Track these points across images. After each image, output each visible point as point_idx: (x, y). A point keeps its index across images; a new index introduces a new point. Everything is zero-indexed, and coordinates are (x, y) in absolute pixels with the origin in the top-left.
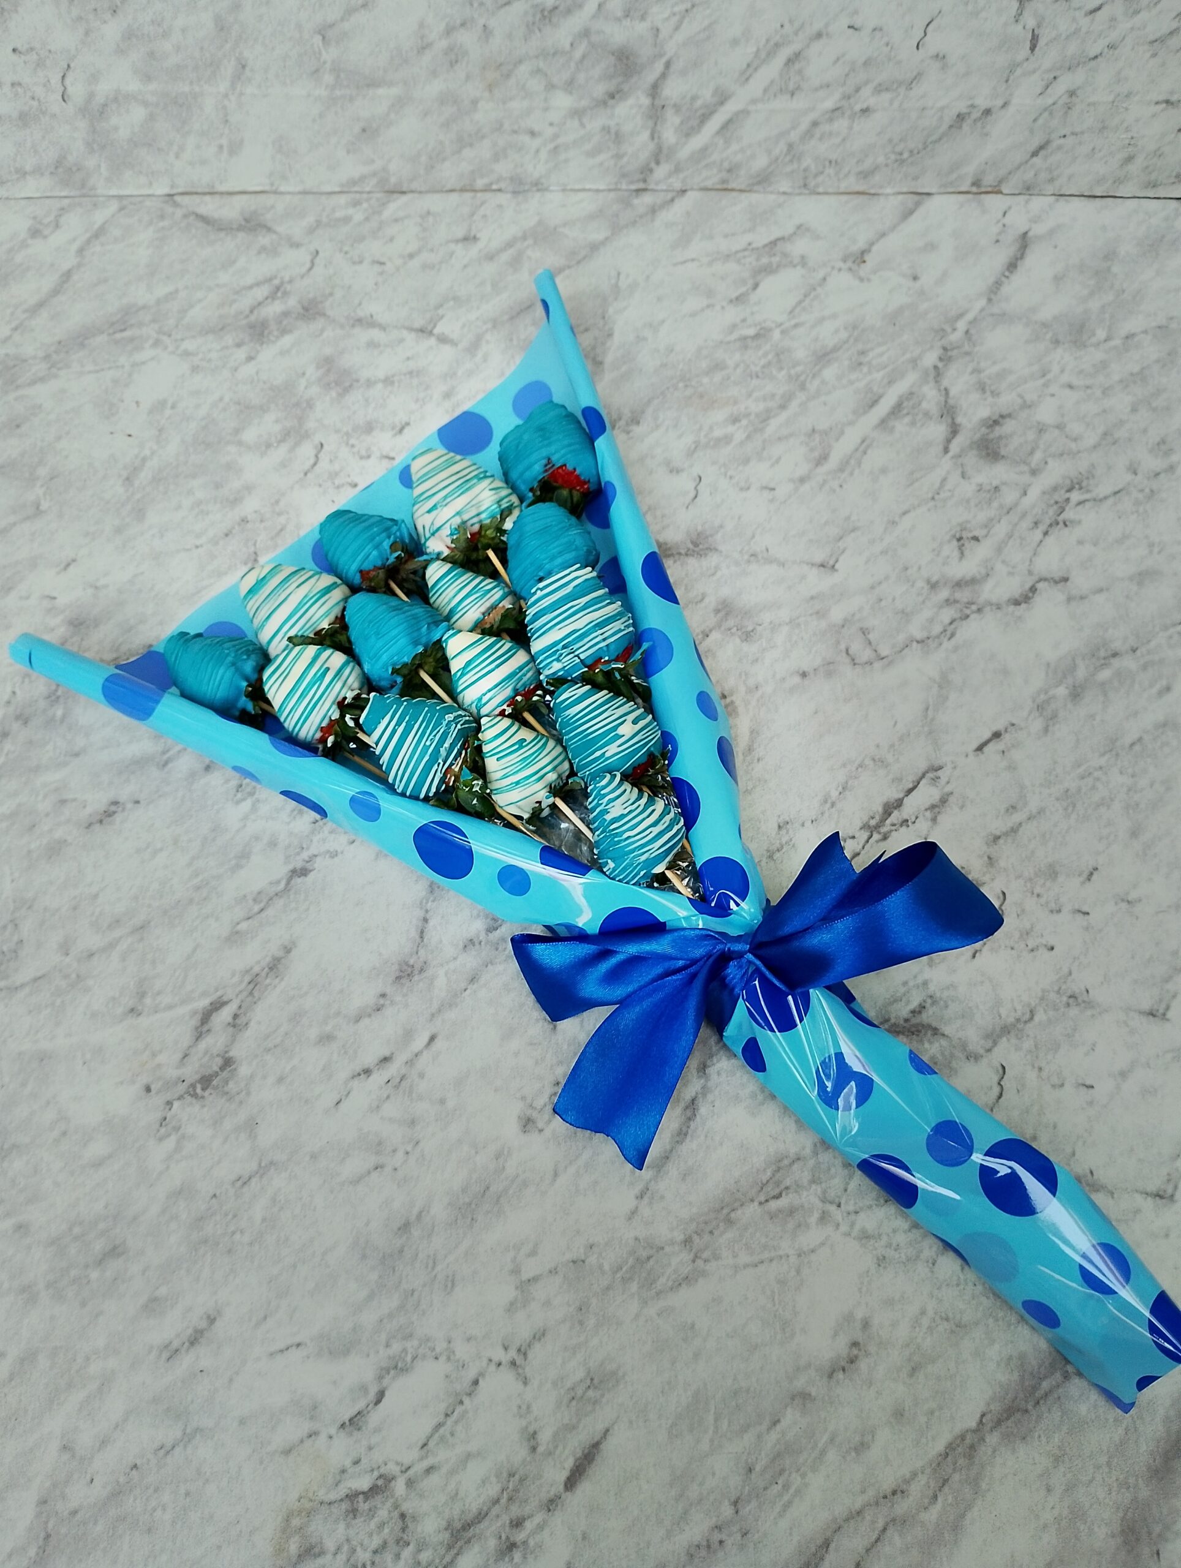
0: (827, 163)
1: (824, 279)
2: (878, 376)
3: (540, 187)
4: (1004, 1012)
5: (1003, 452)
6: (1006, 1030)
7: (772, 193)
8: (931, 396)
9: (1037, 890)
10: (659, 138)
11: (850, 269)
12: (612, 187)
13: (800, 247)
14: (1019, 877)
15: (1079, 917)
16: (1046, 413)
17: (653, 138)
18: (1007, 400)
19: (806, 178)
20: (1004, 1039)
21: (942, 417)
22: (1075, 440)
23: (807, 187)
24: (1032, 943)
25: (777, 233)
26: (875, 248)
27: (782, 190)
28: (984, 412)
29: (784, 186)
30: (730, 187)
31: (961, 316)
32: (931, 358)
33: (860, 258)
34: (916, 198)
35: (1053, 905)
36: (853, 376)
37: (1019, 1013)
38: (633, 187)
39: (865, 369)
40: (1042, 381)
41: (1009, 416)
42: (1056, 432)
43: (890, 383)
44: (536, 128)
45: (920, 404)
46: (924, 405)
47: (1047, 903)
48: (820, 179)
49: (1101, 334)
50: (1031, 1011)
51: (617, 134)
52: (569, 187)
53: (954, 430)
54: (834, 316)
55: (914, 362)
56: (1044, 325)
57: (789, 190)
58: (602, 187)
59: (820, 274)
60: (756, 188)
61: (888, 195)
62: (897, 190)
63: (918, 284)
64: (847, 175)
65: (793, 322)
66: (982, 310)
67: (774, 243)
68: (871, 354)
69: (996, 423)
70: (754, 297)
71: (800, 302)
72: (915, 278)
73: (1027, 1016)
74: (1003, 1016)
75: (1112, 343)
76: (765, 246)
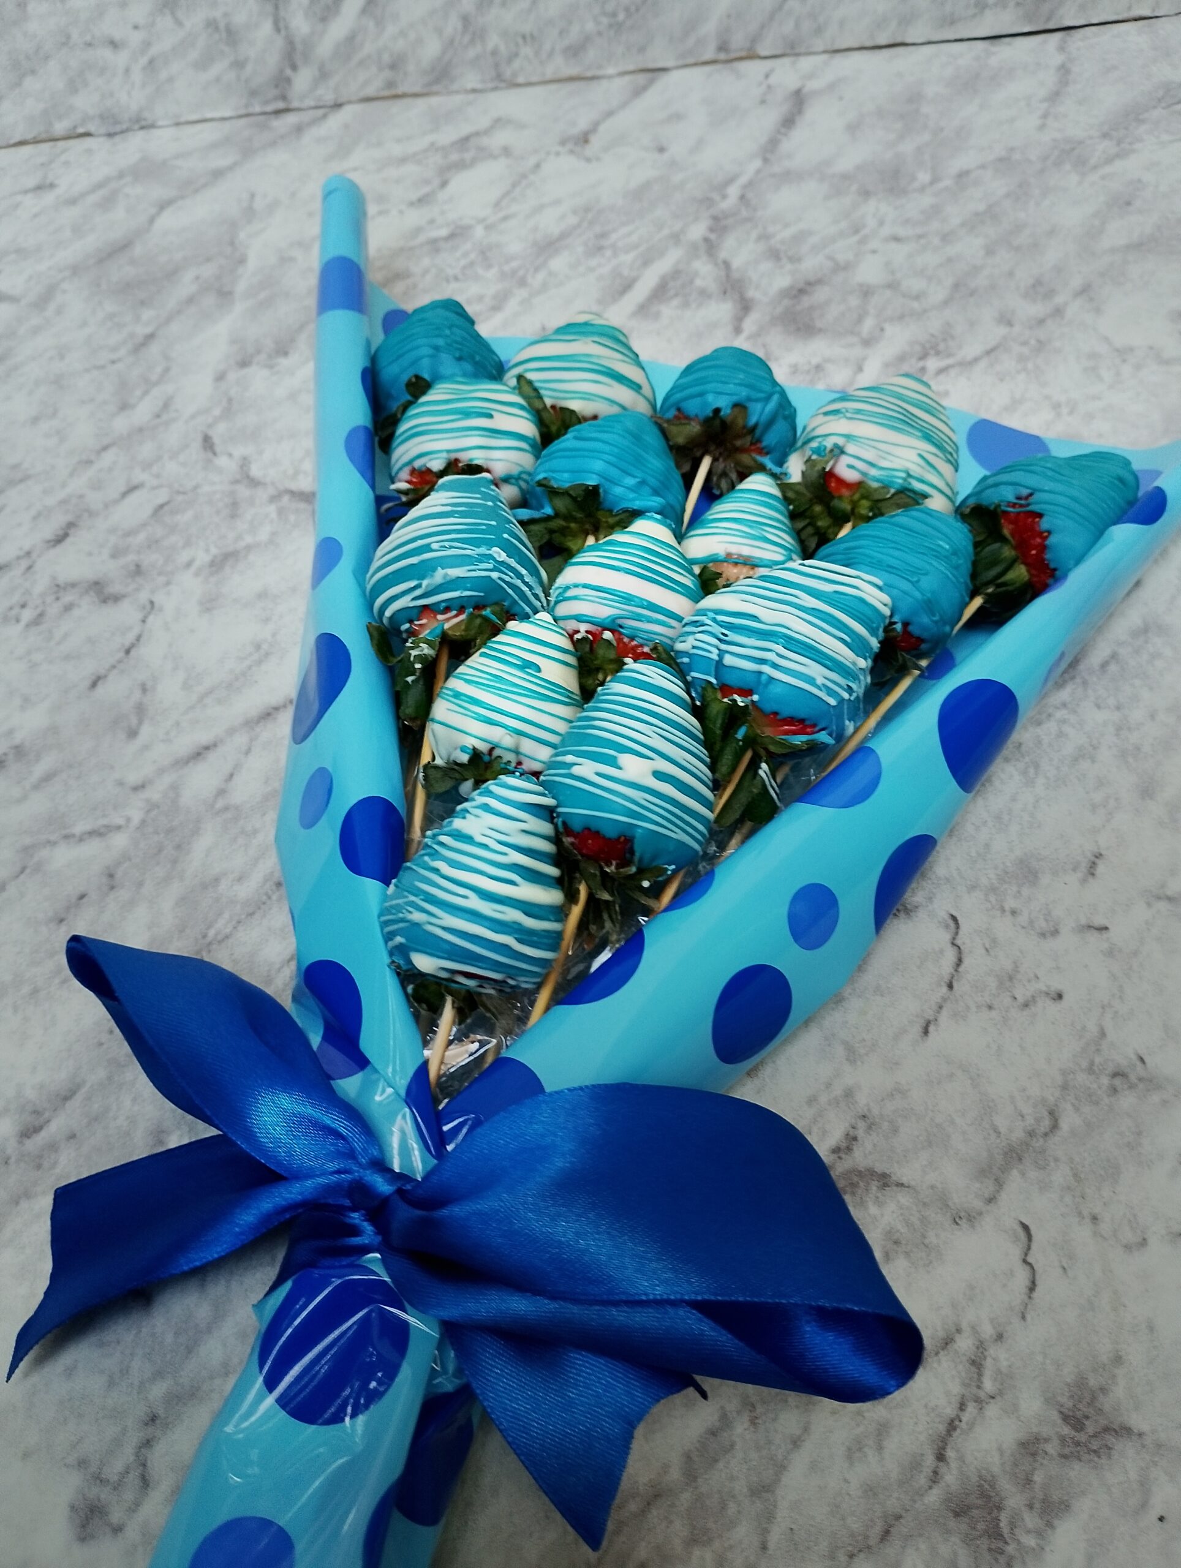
0: (520, 41)
1: (538, 166)
2: (627, 258)
3: (143, 123)
4: (1002, 1123)
5: (819, 324)
6: (1014, 1155)
7: (457, 92)
8: (705, 272)
9: (1010, 903)
10: (287, 28)
11: (572, 152)
12: (243, 111)
13: (500, 138)
14: (973, 888)
15: (1093, 937)
16: (869, 271)
17: (278, 30)
18: (811, 265)
19: (497, 65)
20: (1015, 1172)
21: (725, 293)
22: (917, 298)
23: (503, 81)
24: (1021, 994)
25: (466, 129)
26: (602, 128)
27: (469, 86)
28: (782, 281)
29: (471, 79)
30: (400, 90)
31: (730, 181)
32: (698, 231)
33: (584, 139)
34: (649, 75)
35: (1042, 924)
36: (593, 262)
37: (1030, 1120)
38: (270, 108)
39: (608, 253)
40: (856, 238)
41: (819, 282)
42: (888, 293)
43: (646, 262)
44: (117, 36)
45: (691, 282)
46: (699, 282)
47: (1031, 922)
48: (517, 64)
49: (924, 177)
50: (1051, 1113)
51: (229, 31)
52: (183, 120)
53: (745, 306)
54: (557, 202)
55: (676, 238)
56: (846, 177)
57: (479, 86)
58: (227, 114)
59: (532, 161)
60: (435, 88)
61: (610, 77)
62: (622, 68)
63: (666, 156)
64: (551, 54)
65: (501, 215)
66: (758, 172)
67: (467, 139)
68: (614, 237)
69: (802, 292)
70: (442, 196)
71: (507, 194)
72: (661, 150)
73: (1047, 1123)
74: (1003, 1130)
75: (941, 185)
76: (454, 144)
